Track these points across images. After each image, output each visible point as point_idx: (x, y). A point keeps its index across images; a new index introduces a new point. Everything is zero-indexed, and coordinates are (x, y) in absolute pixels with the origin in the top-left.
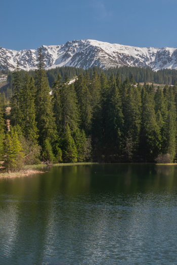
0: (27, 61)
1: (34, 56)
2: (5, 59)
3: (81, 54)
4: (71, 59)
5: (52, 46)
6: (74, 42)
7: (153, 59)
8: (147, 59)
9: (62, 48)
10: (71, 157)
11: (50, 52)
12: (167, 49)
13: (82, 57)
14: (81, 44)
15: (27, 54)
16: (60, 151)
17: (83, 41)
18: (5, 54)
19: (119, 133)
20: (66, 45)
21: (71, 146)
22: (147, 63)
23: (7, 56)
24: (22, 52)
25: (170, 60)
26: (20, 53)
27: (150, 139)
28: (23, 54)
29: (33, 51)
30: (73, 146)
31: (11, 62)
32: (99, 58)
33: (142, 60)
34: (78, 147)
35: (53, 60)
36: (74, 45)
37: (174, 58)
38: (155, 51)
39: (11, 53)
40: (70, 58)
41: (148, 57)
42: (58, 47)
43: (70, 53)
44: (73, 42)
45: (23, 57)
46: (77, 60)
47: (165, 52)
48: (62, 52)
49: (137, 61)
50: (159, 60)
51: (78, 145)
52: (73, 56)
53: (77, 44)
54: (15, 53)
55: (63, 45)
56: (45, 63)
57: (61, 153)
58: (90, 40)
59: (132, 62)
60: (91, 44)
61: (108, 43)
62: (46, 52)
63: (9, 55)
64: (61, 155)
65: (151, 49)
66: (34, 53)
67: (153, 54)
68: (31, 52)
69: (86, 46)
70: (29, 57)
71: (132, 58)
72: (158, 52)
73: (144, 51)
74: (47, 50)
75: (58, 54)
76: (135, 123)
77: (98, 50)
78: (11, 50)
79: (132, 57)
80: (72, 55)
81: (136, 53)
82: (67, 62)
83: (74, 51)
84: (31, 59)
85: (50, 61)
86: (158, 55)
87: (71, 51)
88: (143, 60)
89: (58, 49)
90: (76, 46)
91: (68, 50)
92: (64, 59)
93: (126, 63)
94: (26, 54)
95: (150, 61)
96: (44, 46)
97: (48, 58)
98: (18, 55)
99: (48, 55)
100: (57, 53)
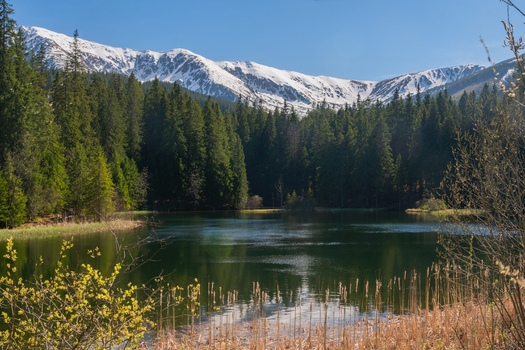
7: (132, 65)
8: (123, 65)
12: (151, 53)
17: (26, 29)
19: (181, 165)
22: (123, 70)
25: (155, 68)
27: (219, 176)
32: (53, 57)
33: (116, 66)
34: (129, 187)
37: (160, 66)
38: (134, 54)
41: (125, 61)
47: (147, 57)
49: (109, 66)
50: (141, 67)
51: (129, 184)
58: (36, 28)
59: (101, 67)
60: (39, 34)
61: (65, 36)
65: (128, 50)
67: (131, 59)
69: (31, 36)
71: (102, 61)
72: (138, 56)
73: (118, 52)
76: (200, 152)
77: (50, 44)
79: (101, 59)
81: (108, 54)
86: (139, 60)
88: (118, 65)
93: (92, 67)
95: (128, 68)
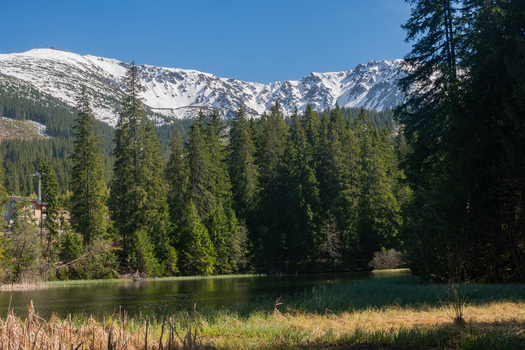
0: (284, 102)
1: (295, 91)
2: (240, 99)
3: (386, 85)
4: (367, 96)
5: (329, 73)
6: (371, 65)
9: (348, 76)
10: (199, 264)
11: (326, 84)
13: (386, 91)
14: (384, 69)
15: (283, 89)
16: (173, 253)
17: (388, 63)
18: (241, 90)
19: (311, 214)
20: (357, 71)
21: (199, 243)
23: (244, 95)
24: (273, 87)
26: (269, 88)
27: (379, 225)
28: (274, 90)
29: (294, 83)
30: (204, 243)
31: (251, 104)
34: (217, 244)
35: (332, 98)
36: (371, 69)
39: (253, 88)
40: (365, 94)
42: (341, 75)
43: (364, 84)
44: (368, 64)
45: (274, 95)
46: (377, 96)
48: (348, 84)
51: (219, 241)
52: (370, 90)
53: (376, 68)
54: (259, 88)
55: (351, 71)
56: (317, 103)
57: (175, 257)
62: (319, 85)
63: (248, 91)
64: (176, 260)
66: (296, 87)
68: (290, 85)
69: (394, 71)
70: (286, 93)
74: (320, 80)
75: (341, 86)
76: (343, 194)
78: (252, 84)
80: (368, 88)
82: (358, 101)
83: (371, 81)
84: (290, 98)
85: (326, 100)
87: (365, 81)
89: (342, 78)
90: (375, 71)
91: (361, 80)
92: (353, 96)
94: (281, 89)
96: (315, 74)
97: (322, 95)
98: (265, 91)
99: (323, 90)
100: (339, 84)
